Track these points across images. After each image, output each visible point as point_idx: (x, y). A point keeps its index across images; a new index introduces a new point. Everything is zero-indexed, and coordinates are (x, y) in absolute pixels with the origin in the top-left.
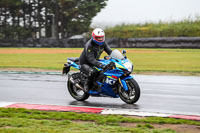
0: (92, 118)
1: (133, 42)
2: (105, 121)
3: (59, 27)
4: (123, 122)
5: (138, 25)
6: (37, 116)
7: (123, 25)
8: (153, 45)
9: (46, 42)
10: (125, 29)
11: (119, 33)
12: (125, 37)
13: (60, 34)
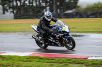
0: (82, 62)
2: (91, 63)
3: (58, 6)
6: (47, 61)
10: (100, 6)
13: (58, 10)
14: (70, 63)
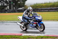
0: (18, 37)
1: (40, 10)
3: (14, 5)
4: (29, 38)
5: (42, 4)
7: (37, 4)
8: (47, 10)
9: (9, 11)
11: (35, 7)
12: (37, 8)
13: (14, 8)
14: (11, 38)
